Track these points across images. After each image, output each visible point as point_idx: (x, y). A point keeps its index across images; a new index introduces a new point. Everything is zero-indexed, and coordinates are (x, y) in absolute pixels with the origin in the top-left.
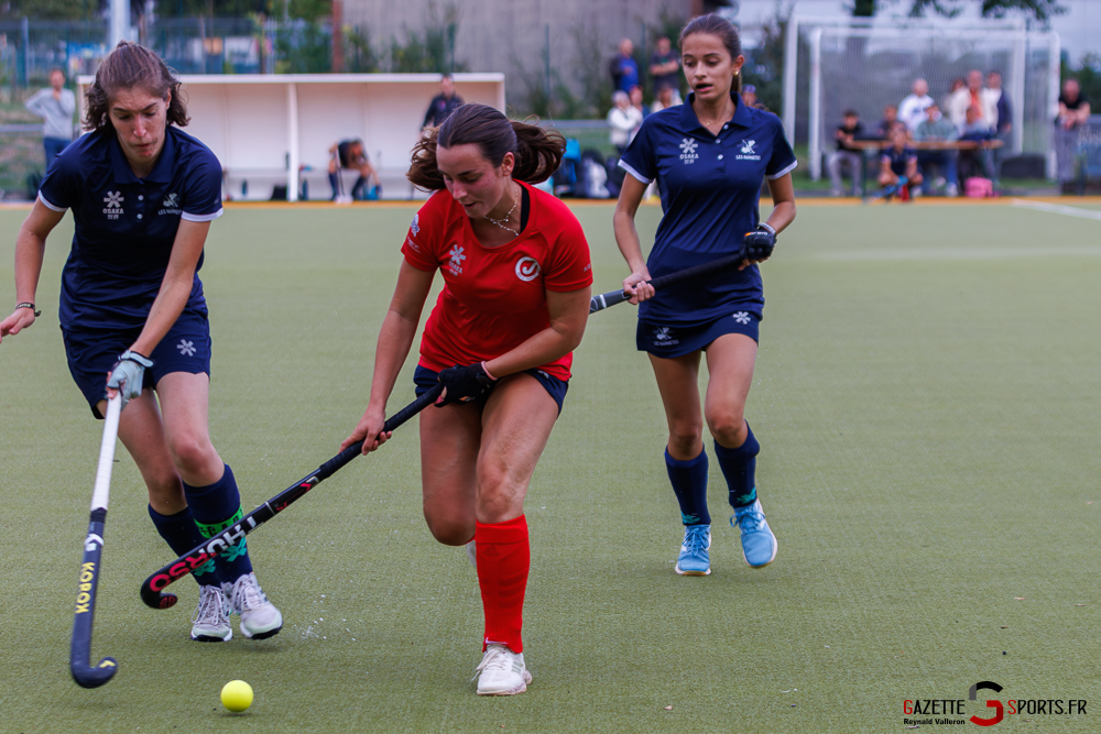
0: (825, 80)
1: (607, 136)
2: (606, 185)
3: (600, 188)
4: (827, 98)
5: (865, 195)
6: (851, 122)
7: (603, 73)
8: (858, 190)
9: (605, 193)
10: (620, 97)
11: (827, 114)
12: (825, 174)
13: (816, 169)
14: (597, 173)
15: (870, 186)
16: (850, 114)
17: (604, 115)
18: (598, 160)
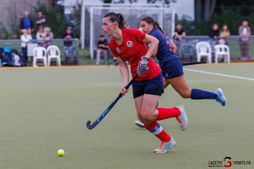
0: (95, 25)
1: (20, 45)
2: (20, 62)
3: (17, 63)
4: (96, 30)
5: (109, 64)
6: (102, 39)
7: (18, 23)
8: (107, 62)
9: (19, 64)
10: (24, 31)
11: (95, 36)
12: (95, 57)
13: (92, 56)
14: (16, 58)
15: (111, 61)
16: (102, 36)
17: (19, 38)
18: (17, 53)
